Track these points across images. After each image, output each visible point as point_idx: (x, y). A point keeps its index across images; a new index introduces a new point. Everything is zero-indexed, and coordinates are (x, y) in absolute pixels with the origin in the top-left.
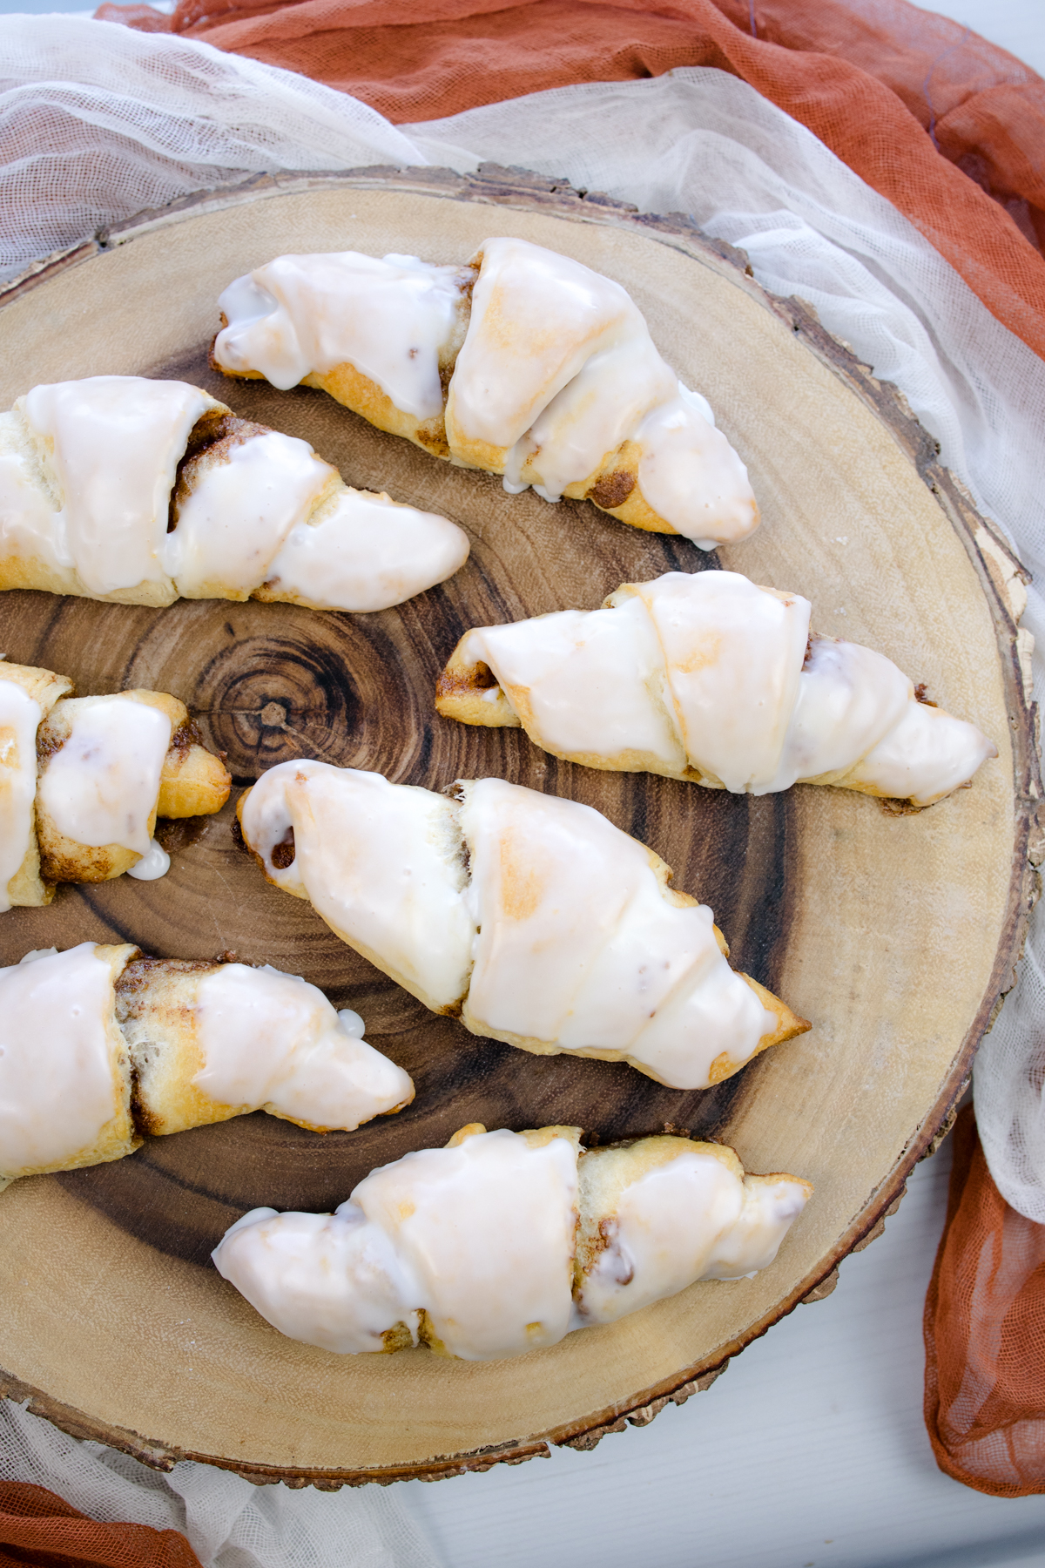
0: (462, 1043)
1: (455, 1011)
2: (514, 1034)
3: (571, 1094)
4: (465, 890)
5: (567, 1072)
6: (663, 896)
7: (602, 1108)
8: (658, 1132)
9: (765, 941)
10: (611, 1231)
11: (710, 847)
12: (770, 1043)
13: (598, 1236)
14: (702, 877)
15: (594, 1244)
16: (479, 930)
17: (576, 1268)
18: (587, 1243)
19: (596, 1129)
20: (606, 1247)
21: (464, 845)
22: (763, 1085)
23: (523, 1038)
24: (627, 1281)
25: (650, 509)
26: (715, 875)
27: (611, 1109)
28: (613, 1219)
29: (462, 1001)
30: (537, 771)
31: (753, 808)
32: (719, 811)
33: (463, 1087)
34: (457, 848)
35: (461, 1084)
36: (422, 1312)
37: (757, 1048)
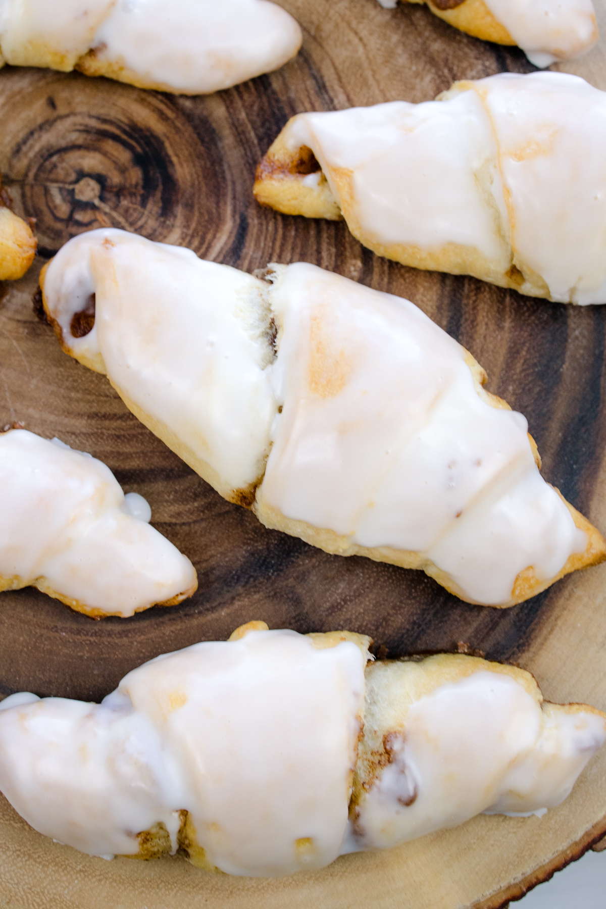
0: (250, 539)
1: (248, 497)
2: (309, 525)
3: (361, 603)
4: (269, 368)
5: (360, 578)
6: (478, 394)
7: (393, 621)
8: (452, 650)
9: (576, 463)
10: (396, 746)
11: (525, 361)
12: (578, 565)
13: (382, 750)
14: (514, 390)
15: (376, 759)
16: (280, 410)
17: (355, 783)
18: (369, 757)
19: (386, 643)
20: (389, 762)
21: (273, 322)
22: (565, 612)
23: (317, 530)
24: (409, 802)
25: (489, 13)
26: (529, 390)
27: (402, 623)
28: (399, 733)
29: (256, 486)
30: (352, 269)
31: (572, 325)
32: (537, 325)
33: (248, 586)
34: (264, 326)
35: (247, 583)
36: (184, 813)
37: (564, 568)
